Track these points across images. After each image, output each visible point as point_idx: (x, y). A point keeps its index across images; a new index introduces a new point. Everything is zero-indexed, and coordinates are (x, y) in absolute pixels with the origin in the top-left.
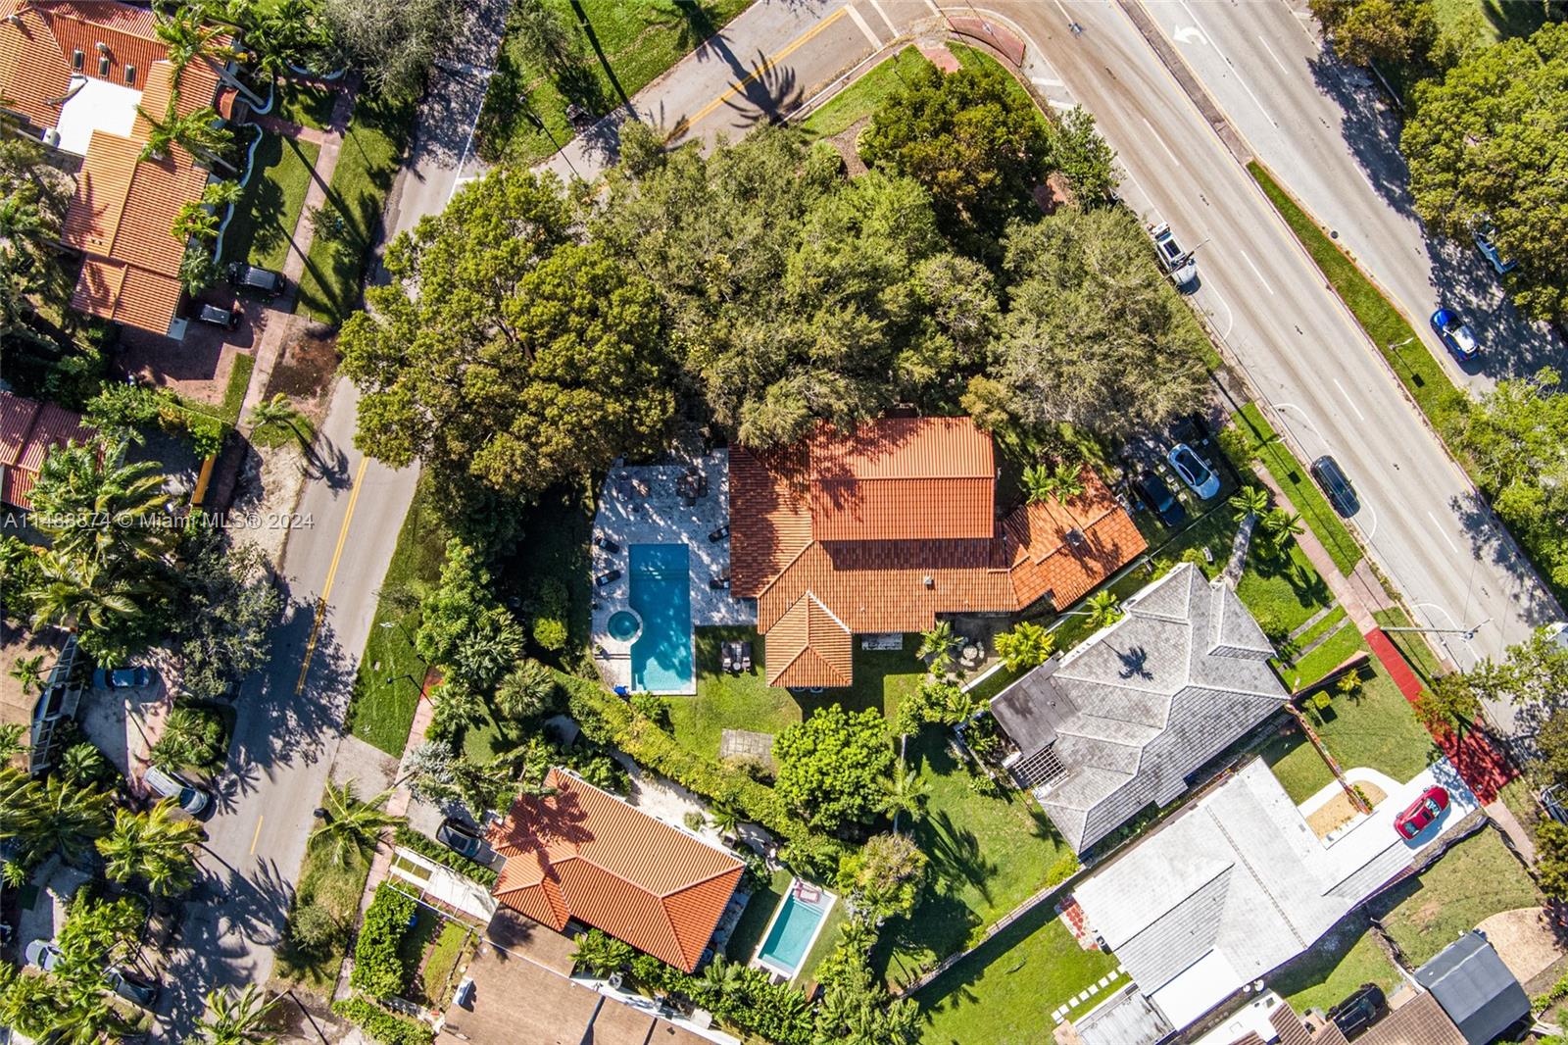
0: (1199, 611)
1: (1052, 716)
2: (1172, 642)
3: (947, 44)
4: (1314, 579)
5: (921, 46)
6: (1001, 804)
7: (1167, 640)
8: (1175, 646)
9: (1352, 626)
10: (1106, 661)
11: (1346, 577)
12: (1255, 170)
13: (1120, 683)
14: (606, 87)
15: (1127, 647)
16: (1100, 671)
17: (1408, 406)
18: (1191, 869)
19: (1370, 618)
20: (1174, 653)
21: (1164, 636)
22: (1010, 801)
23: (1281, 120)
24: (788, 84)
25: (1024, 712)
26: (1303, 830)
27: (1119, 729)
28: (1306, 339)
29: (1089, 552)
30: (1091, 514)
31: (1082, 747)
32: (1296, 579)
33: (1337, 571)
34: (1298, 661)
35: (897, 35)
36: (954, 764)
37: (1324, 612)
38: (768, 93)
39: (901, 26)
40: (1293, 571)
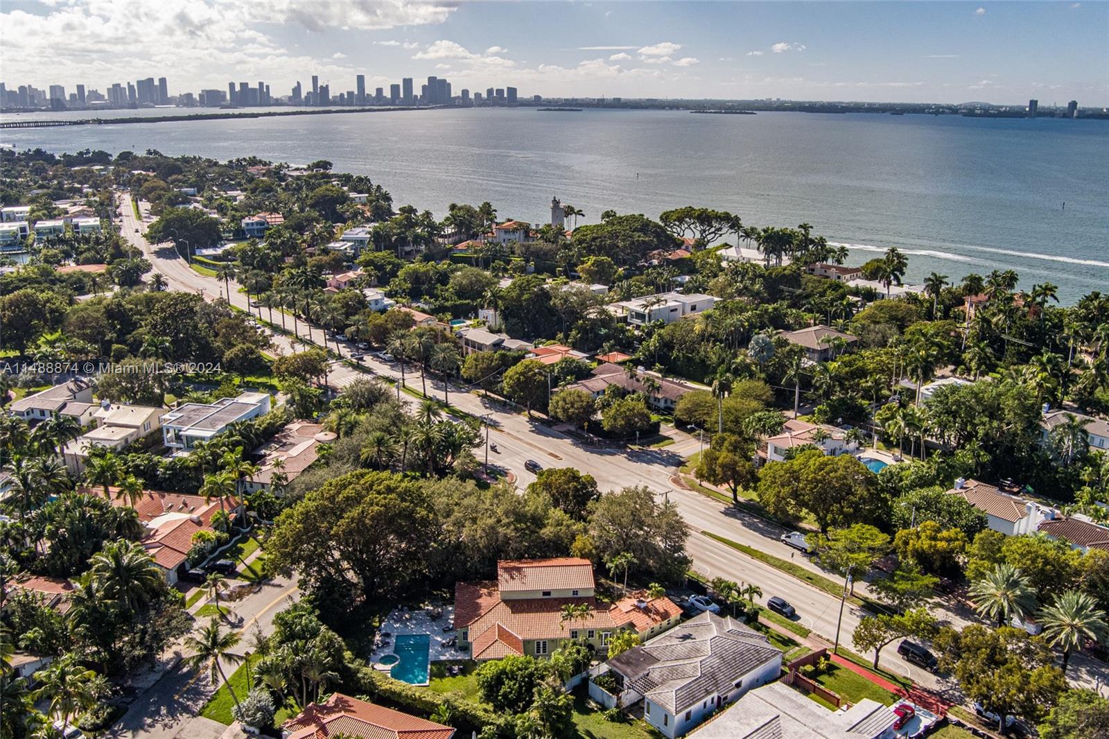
2: (705, 631)
4: (786, 638)
6: (626, 727)
10: (670, 640)
11: (805, 638)
12: (704, 533)
13: (679, 643)
15: (681, 635)
16: (667, 643)
17: (809, 587)
18: (753, 721)
21: (700, 630)
22: (631, 725)
23: (712, 523)
25: (628, 663)
26: (820, 707)
27: (685, 661)
28: (747, 572)
29: (651, 611)
31: (665, 671)
32: (776, 637)
33: (798, 636)
36: (592, 710)
37: (797, 648)
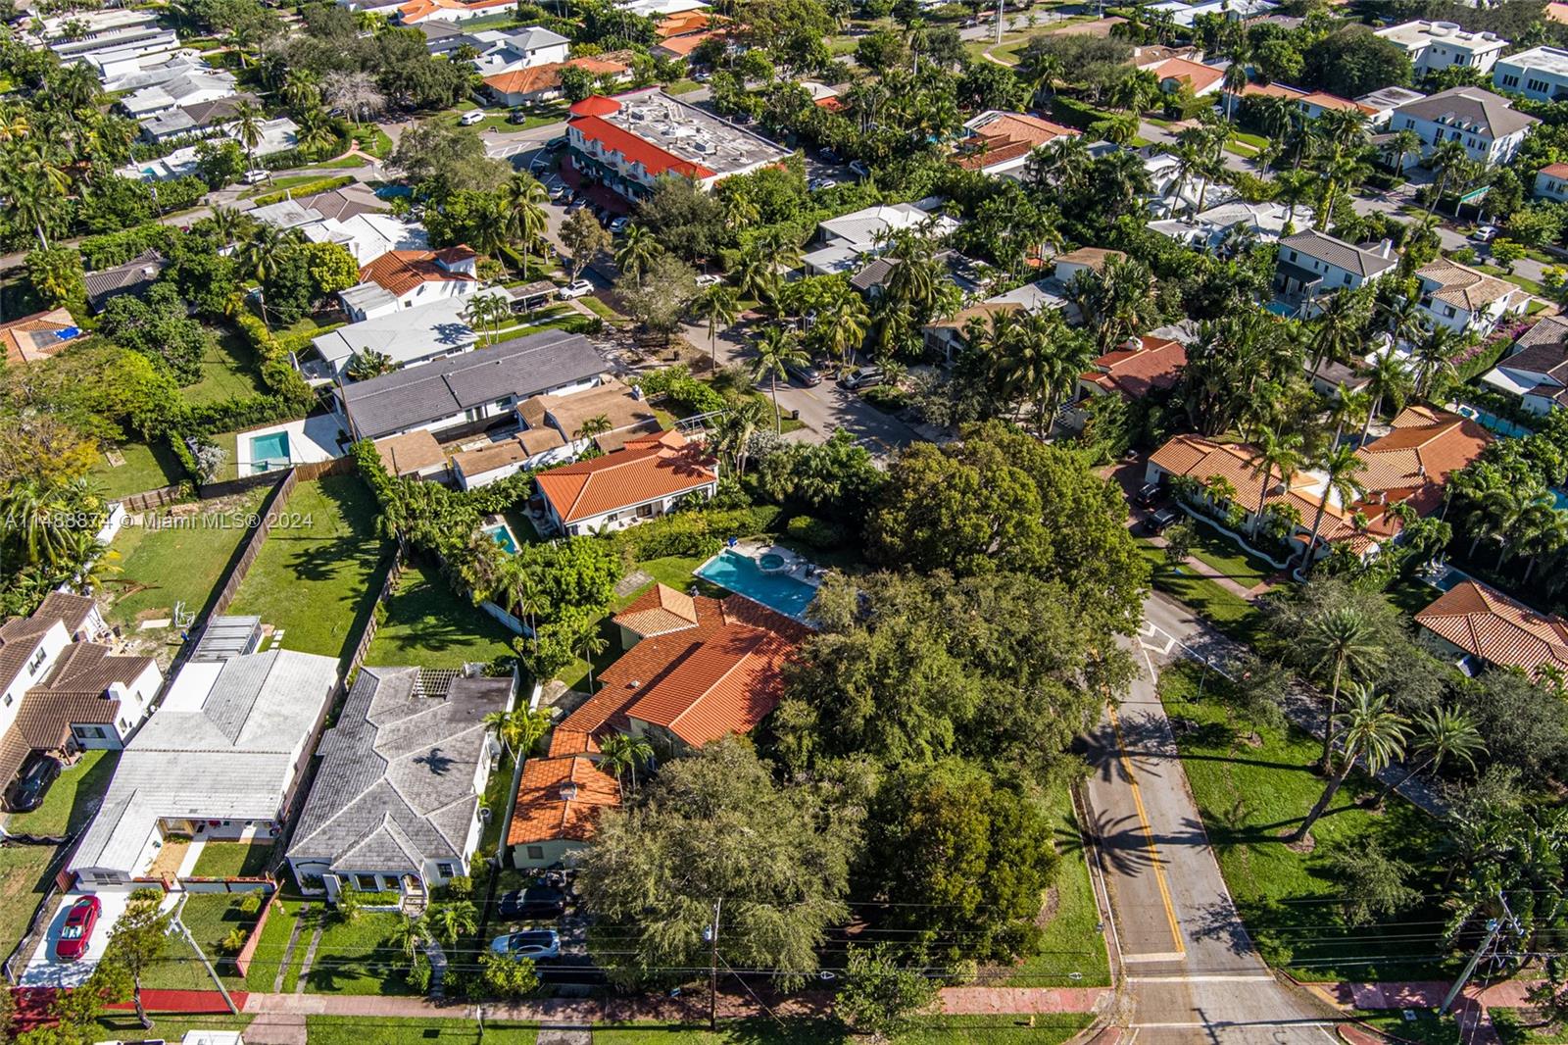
0: (422, 833)
1: (462, 707)
2: (424, 796)
3: (1094, 1016)
4: (337, 982)
5: (1105, 993)
7: (428, 795)
8: (419, 795)
9: (267, 988)
10: (461, 754)
11: (307, 1017)
13: (435, 745)
14: (1196, 751)
15: (454, 771)
16: (458, 745)
18: (266, 722)
19: (257, 1010)
20: (415, 789)
21: (434, 796)
24: (1122, 866)
26: (191, 811)
27: (407, 729)
30: (572, 814)
32: (354, 966)
33: (322, 1011)
34: (295, 922)
35: (1129, 980)
37: (305, 970)
38: (1122, 848)
39: (1137, 990)
40: (362, 970)
